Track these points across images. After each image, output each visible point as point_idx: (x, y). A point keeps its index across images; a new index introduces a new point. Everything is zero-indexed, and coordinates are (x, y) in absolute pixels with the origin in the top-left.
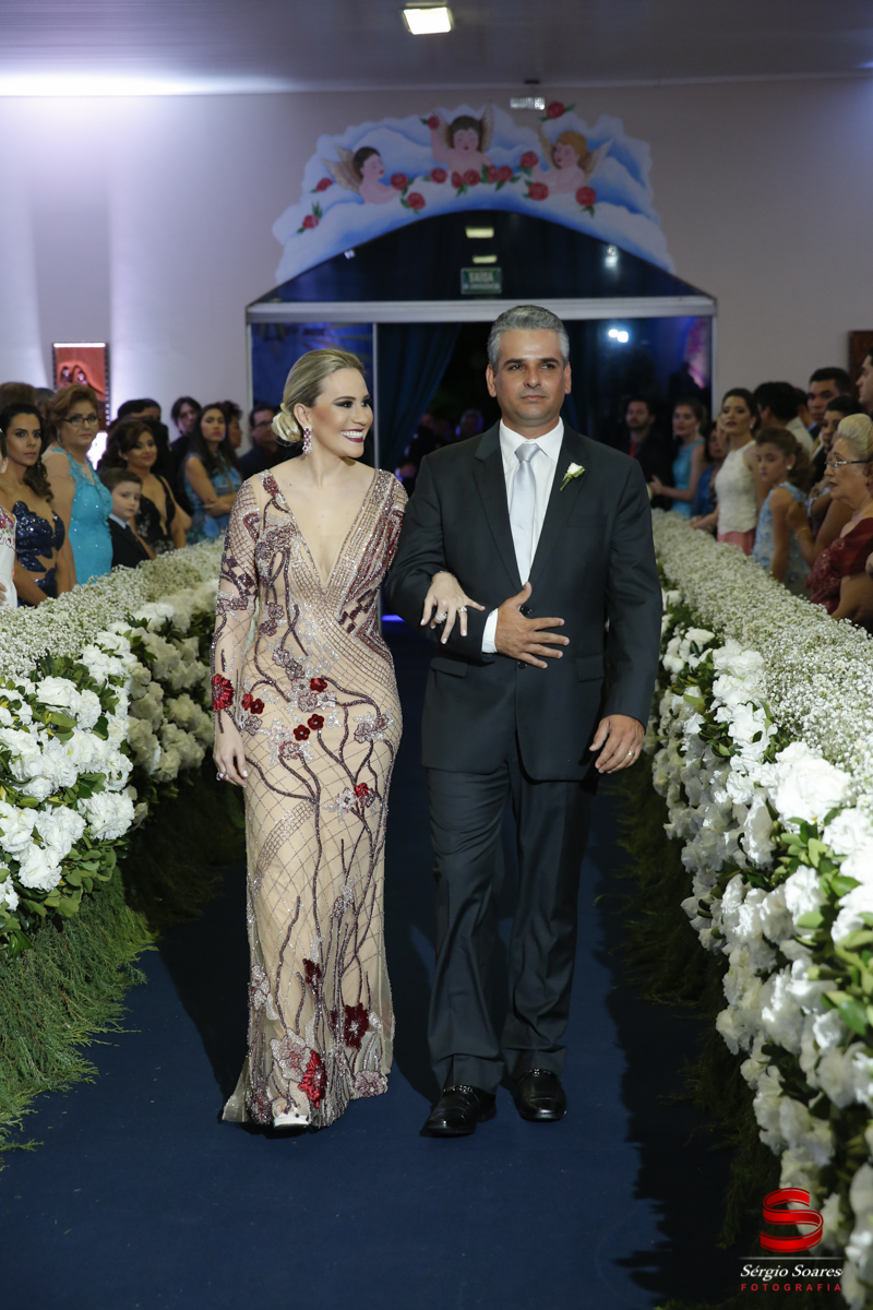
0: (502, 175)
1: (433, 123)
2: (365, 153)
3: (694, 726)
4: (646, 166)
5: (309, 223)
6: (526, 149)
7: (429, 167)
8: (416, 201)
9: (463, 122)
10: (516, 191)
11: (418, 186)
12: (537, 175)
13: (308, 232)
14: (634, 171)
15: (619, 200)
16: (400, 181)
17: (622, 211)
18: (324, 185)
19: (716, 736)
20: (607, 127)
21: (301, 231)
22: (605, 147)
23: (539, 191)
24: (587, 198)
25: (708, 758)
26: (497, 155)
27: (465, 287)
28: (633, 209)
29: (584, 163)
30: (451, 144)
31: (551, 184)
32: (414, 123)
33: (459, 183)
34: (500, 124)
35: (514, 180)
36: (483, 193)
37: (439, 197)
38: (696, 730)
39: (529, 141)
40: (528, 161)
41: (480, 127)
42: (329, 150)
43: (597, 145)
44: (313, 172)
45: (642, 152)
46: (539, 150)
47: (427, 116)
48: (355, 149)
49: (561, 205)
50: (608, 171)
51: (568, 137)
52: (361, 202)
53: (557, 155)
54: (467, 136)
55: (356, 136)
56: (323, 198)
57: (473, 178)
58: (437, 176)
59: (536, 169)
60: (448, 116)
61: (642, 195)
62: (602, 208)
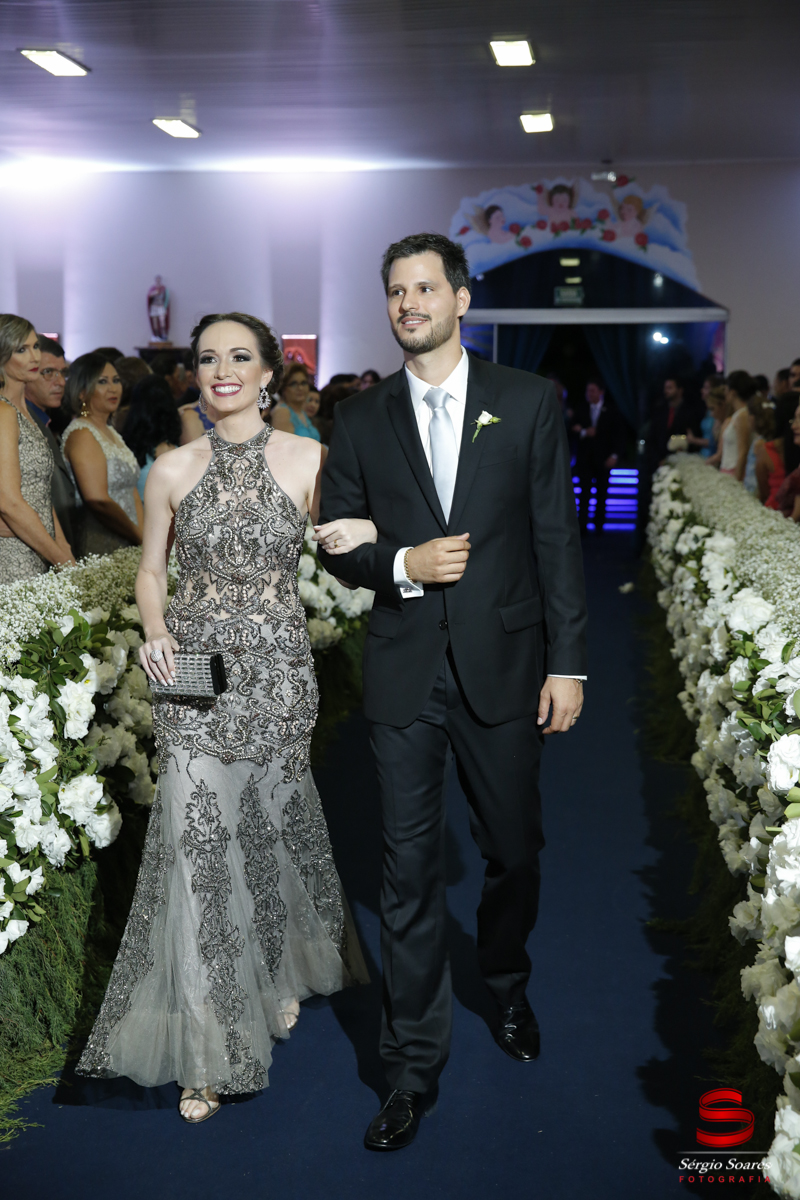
0: (584, 224)
1: (539, 189)
2: (492, 209)
3: (690, 584)
4: (683, 218)
6: (602, 207)
7: (535, 218)
8: (526, 242)
9: (560, 189)
10: (594, 235)
11: (528, 232)
12: (608, 225)
14: (675, 222)
15: (664, 242)
16: (515, 228)
17: (666, 250)
18: (465, 231)
19: (703, 591)
20: (658, 192)
22: (656, 206)
23: (609, 236)
24: (643, 240)
25: (697, 601)
26: (582, 211)
27: (557, 300)
28: (674, 248)
29: (641, 217)
30: (550, 202)
31: (618, 231)
32: (526, 190)
33: (556, 230)
34: (585, 190)
35: (593, 228)
36: (571, 236)
37: (541, 239)
38: (692, 586)
39: (604, 201)
40: (603, 215)
41: (570, 192)
42: (468, 208)
44: (459, 223)
45: (681, 210)
46: (611, 208)
47: (535, 184)
48: (486, 206)
49: (624, 245)
50: (657, 223)
51: (631, 199)
52: (489, 242)
53: (622, 211)
54: (562, 198)
55: (486, 198)
56: (465, 240)
57: (565, 226)
58: (541, 225)
59: (608, 221)
60: (549, 185)
61: (680, 238)
62: (653, 248)
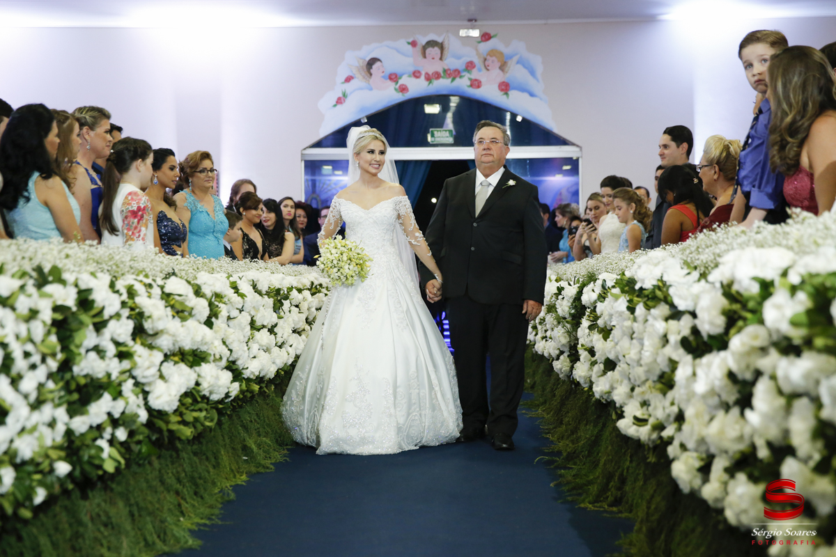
0: (454, 74)
1: (413, 44)
2: (373, 61)
4: (539, 69)
5: (339, 101)
6: (469, 59)
7: (412, 69)
8: (403, 89)
9: (431, 44)
10: (463, 84)
11: (405, 80)
12: (475, 74)
13: (339, 106)
14: (532, 73)
15: (523, 89)
16: (394, 77)
17: (526, 95)
18: (348, 79)
20: (516, 47)
21: (335, 106)
22: (515, 59)
23: (476, 84)
24: (505, 87)
26: (451, 63)
27: (430, 140)
28: (532, 95)
29: (502, 67)
30: (425, 57)
31: (483, 80)
32: (402, 44)
33: (429, 79)
34: (453, 45)
35: (461, 77)
36: (442, 85)
37: (417, 88)
39: (470, 55)
40: (470, 66)
41: (441, 46)
42: (353, 60)
43: (511, 57)
44: (343, 73)
45: (537, 61)
46: (476, 60)
47: (410, 40)
48: (368, 59)
49: (489, 92)
50: (516, 73)
51: (493, 53)
52: (371, 89)
53: (487, 63)
54: (434, 52)
55: (368, 52)
56: (348, 87)
57: (437, 76)
58: (416, 74)
59: (475, 71)
61: (537, 87)
62: (513, 94)
